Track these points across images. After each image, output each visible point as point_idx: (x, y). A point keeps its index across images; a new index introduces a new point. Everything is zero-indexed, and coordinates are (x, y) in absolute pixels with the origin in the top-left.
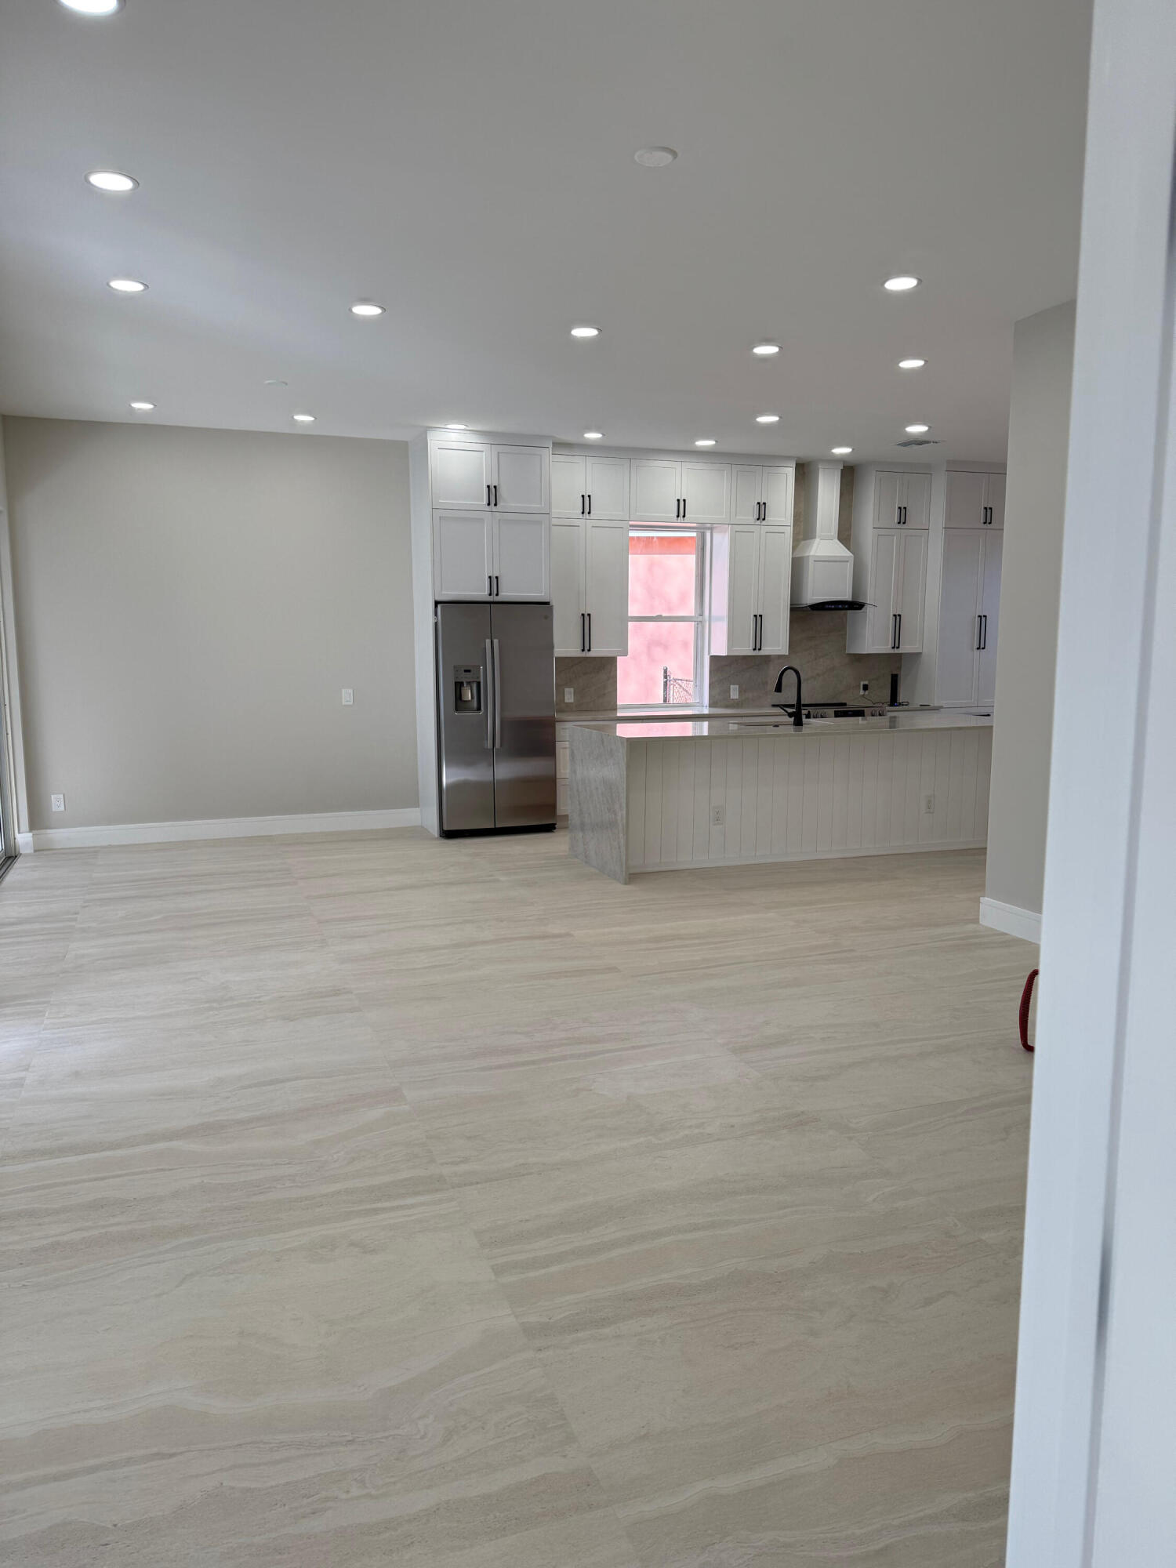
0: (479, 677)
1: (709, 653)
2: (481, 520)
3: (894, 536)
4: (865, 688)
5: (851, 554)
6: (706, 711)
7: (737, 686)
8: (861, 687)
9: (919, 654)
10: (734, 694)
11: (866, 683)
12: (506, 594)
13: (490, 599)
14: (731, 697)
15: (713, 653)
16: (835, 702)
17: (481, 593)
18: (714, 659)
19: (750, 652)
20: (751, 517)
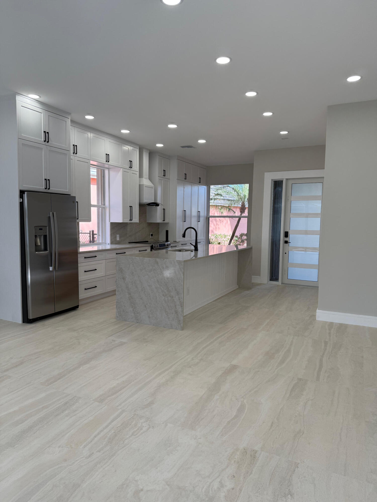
0: (46, 233)
1: (109, 221)
2: (41, 149)
3: (162, 180)
4: (152, 235)
5: (153, 186)
6: (108, 247)
7: (119, 235)
8: (151, 235)
9: (168, 223)
10: (118, 239)
11: (152, 233)
12: (54, 189)
13: (46, 191)
14: (117, 240)
15: (112, 221)
16: (144, 241)
17: (41, 187)
18: (112, 224)
19: (129, 222)
20: (128, 167)
